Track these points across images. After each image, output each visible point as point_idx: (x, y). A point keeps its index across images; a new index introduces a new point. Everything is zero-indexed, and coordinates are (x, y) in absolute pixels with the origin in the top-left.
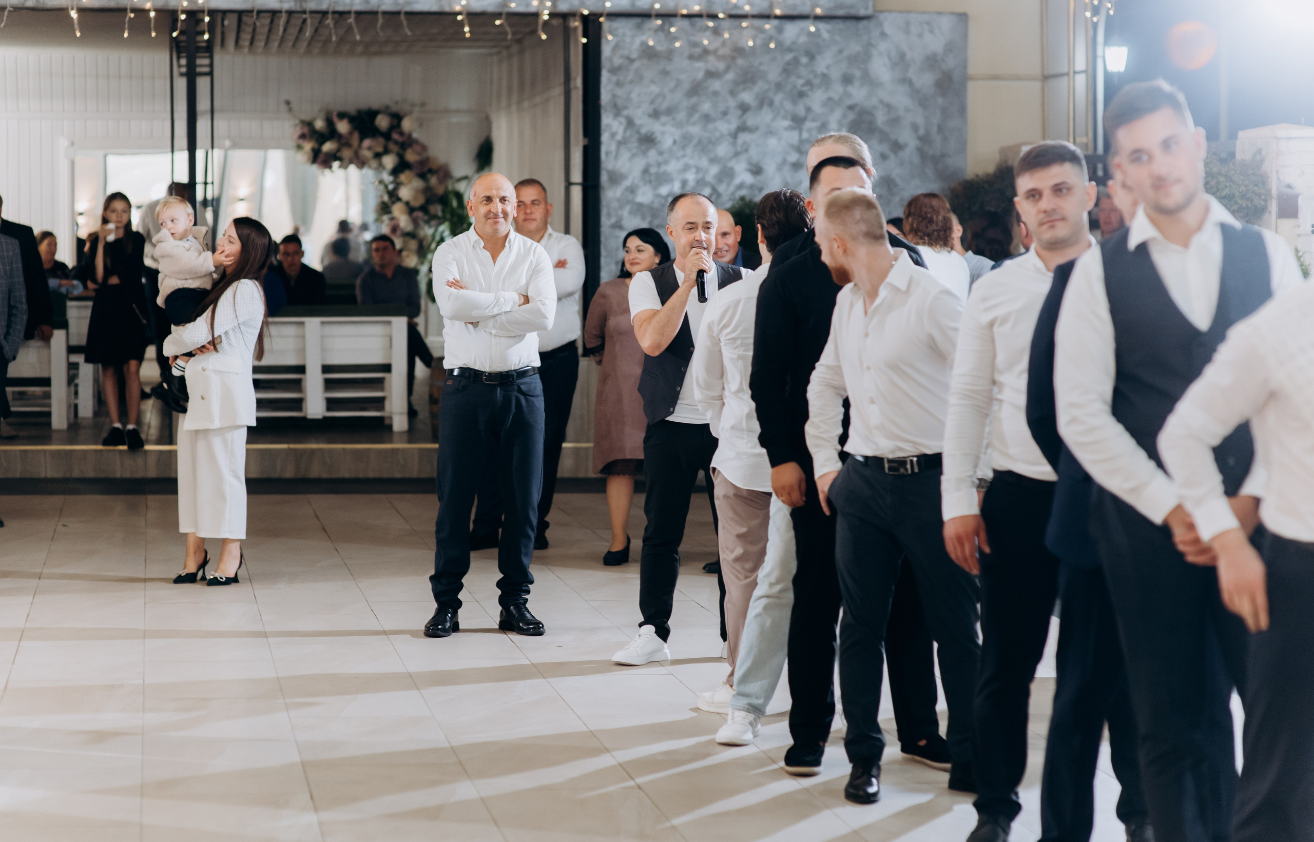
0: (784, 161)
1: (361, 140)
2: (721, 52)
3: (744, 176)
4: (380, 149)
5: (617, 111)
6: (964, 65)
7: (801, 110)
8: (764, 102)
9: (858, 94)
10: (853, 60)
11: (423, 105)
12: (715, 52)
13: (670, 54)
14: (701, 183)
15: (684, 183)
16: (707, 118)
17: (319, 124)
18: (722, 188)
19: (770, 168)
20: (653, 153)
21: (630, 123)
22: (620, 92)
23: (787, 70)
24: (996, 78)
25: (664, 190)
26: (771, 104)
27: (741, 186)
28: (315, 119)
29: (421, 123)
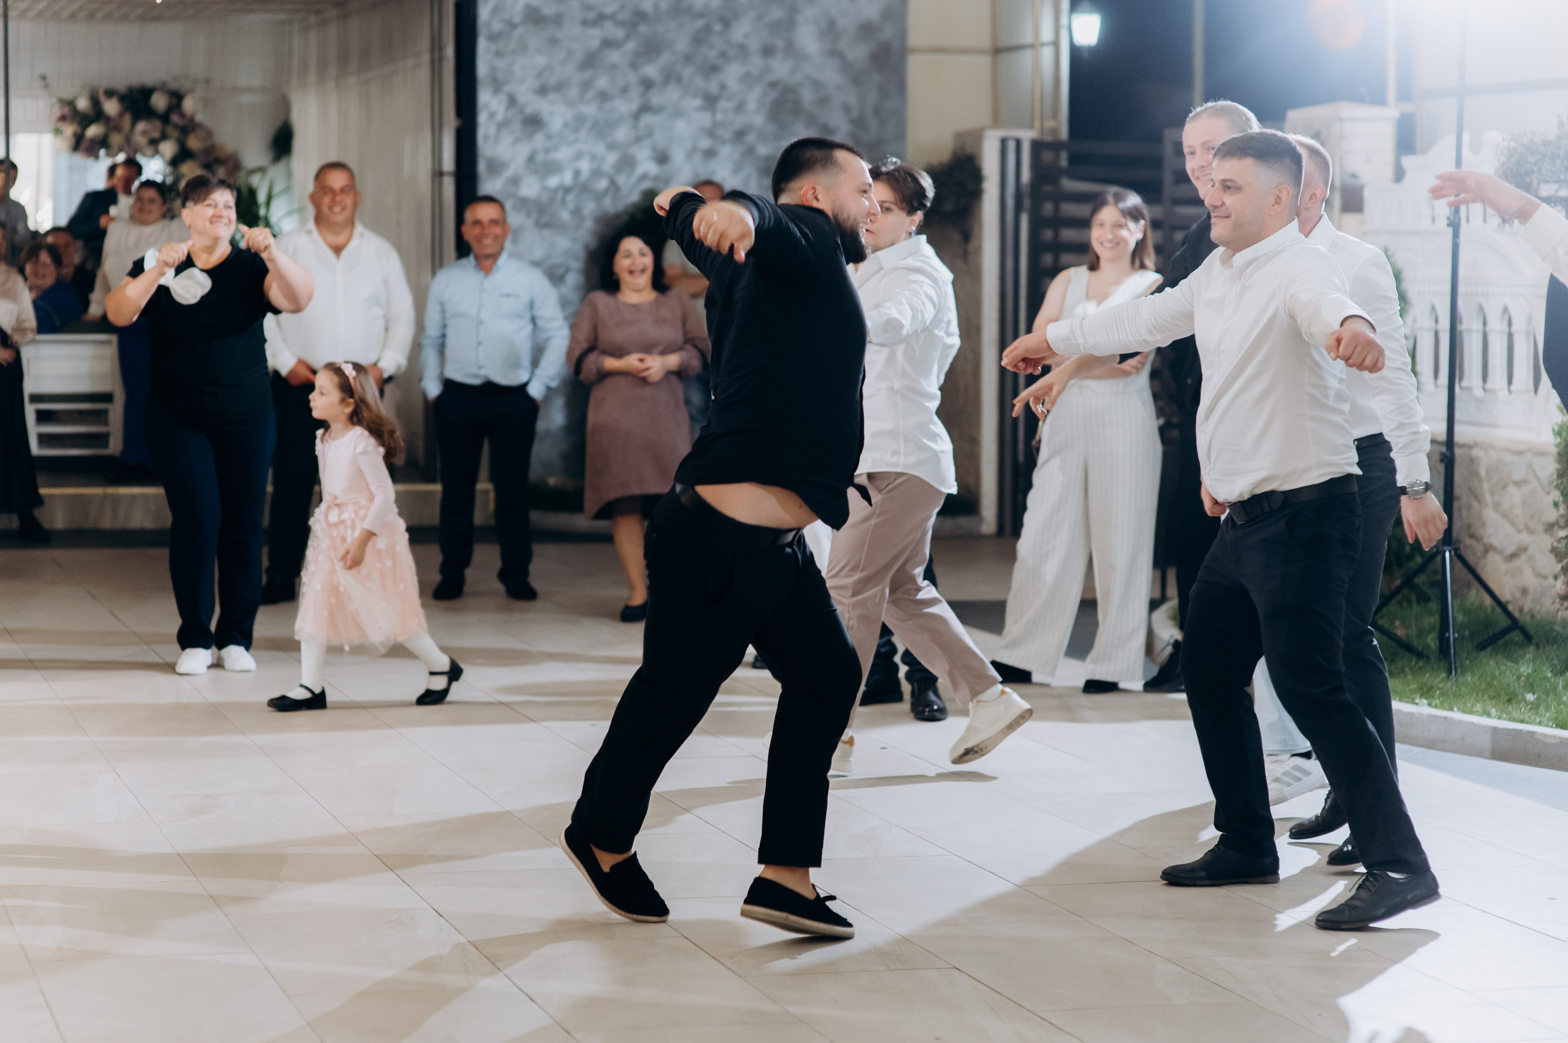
0: (694, 149)
1: (134, 123)
2: (621, 16)
3: (647, 166)
4: (156, 134)
5: (497, 86)
6: (903, 35)
7: (713, 86)
8: (670, 76)
9: (781, 68)
10: (775, 27)
11: (208, 81)
12: (612, 17)
13: (558, 20)
14: (596, 173)
15: (577, 173)
16: (604, 96)
17: (83, 104)
18: (621, 180)
19: (678, 156)
20: (539, 139)
21: (512, 101)
22: (500, 64)
23: (699, 39)
24: (940, 50)
25: (553, 182)
26: (679, 79)
27: (644, 177)
28: (76, 98)
29: (206, 103)
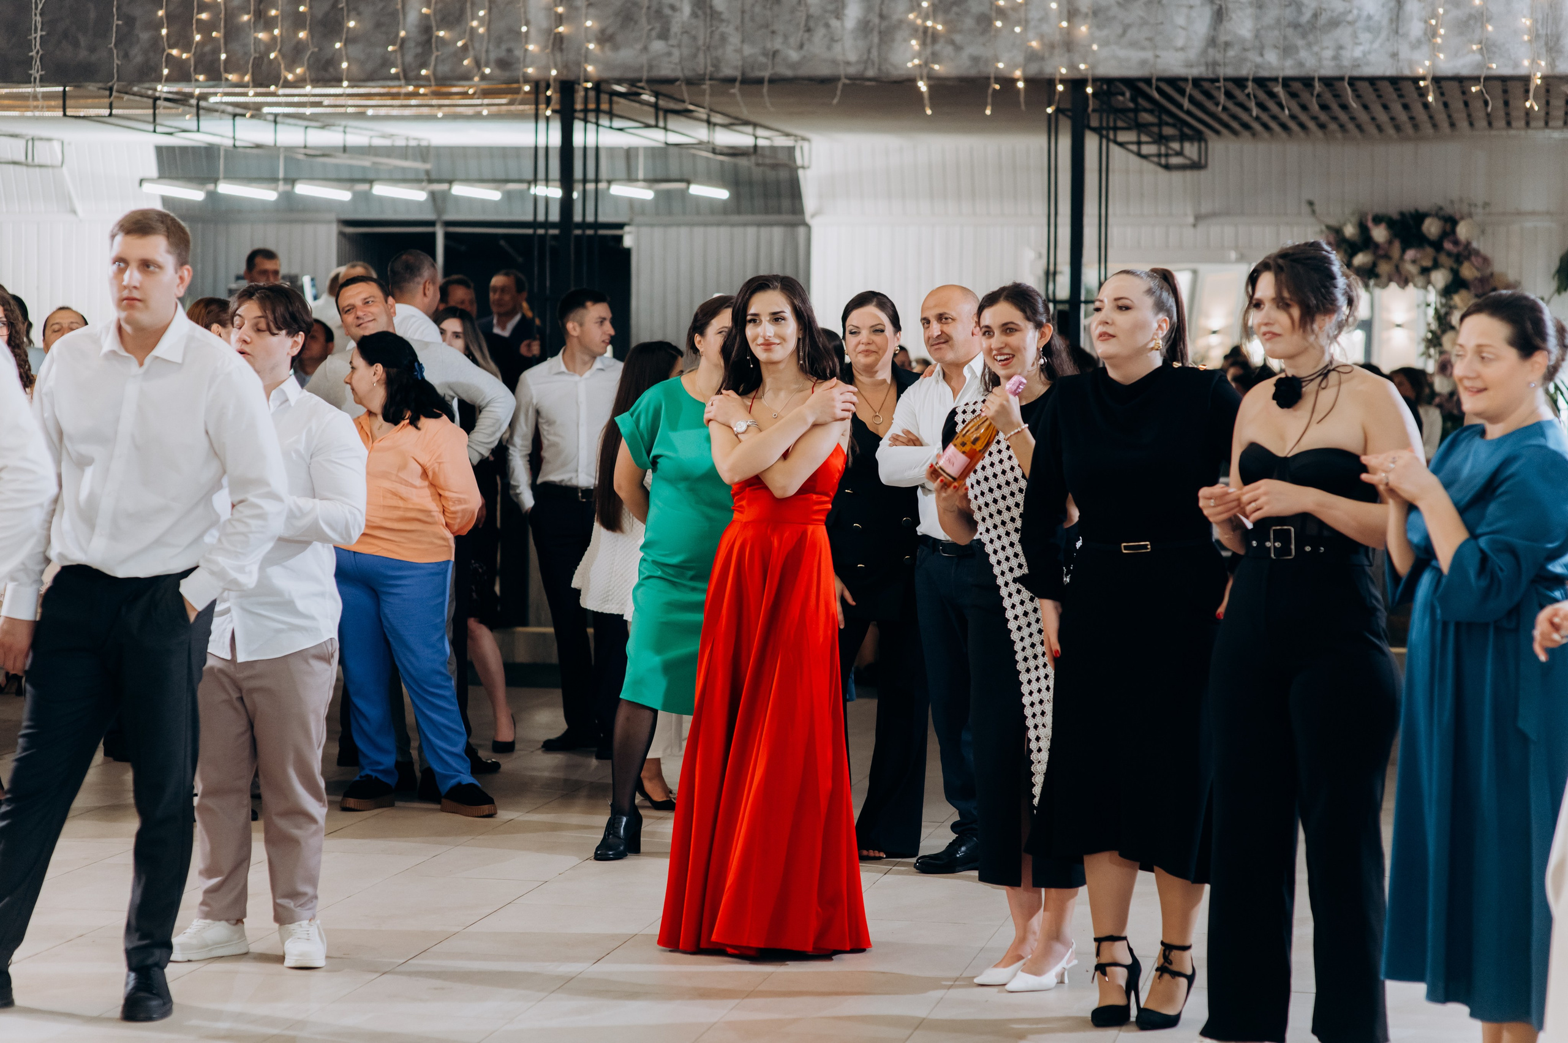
1: (1403, 251)
4: (1427, 263)
17: (1350, 231)
28: (1345, 224)
29: (1483, 229)
